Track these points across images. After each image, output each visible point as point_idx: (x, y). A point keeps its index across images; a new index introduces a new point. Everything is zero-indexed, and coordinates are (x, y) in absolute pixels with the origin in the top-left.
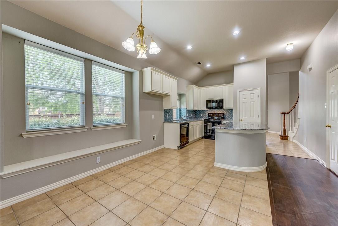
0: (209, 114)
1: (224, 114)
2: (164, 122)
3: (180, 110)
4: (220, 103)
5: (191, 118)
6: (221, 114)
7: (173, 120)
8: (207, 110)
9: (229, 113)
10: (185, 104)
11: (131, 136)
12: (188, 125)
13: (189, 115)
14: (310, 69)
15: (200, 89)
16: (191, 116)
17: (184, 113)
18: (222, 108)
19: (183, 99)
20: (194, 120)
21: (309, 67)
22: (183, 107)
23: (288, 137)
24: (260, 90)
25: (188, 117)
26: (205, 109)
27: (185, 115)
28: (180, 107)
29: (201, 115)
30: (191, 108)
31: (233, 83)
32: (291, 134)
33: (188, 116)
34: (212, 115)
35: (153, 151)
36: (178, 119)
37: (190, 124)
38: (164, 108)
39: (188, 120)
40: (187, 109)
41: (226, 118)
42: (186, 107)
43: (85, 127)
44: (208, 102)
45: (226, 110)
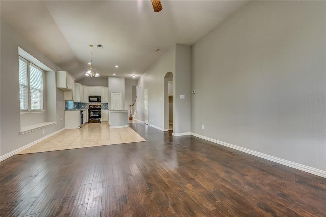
0: (89, 106)
1: (101, 106)
2: (65, 110)
4: (99, 99)
6: (99, 106)
11: (47, 120)
14: (140, 87)
15: (83, 87)
18: (100, 102)
21: (140, 86)
23: (132, 118)
24: (122, 93)
26: (88, 102)
29: (83, 106)
30: (78, 100)
31: (108, 86)
32: (133, 116)
34: (92, 106)
35: (58, 132)
38: (65, 100)
40: (74, 101)
41: (102, 108)
43: (27, 110)
44: (90, 97)
45: (103, 103)
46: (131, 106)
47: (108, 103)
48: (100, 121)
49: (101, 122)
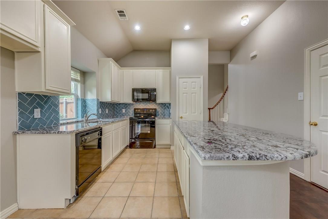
0: (135, 109)
1: (155, 109)
3: (84, 101)
4: (152, 95)
5: (107, 117)
6: (152, 109)
7: (61, 122)
8: (133, 104)
9: (163, 108)
10: (95, 91)
12: (101, 132)
13: (102, 111)
15: (122, 70)
16: (107, 112)
17: (93, 108)
18: (154, 101)
19: (91, 81)
20: (113, 120)
22: (91, 97)
24: (202, 77)
25: (101, 116)
26: (130, 101)
27: (96, 112)
28: (85, 96)
29: (124, 111)
30: (108, 98)
33: (100, 112)
34: (139, 111)
36: (80, 119)
37: (105, 129)
38: (17, 90)
39: (101, 119)
40: (98, 100)
41: (158, 115)
42: (97, 95)
44: (135, 91)
45: (159, 104)
46: (209, 109)
47: (170, 104)
48: (152, 143)
49: (155, 147)
